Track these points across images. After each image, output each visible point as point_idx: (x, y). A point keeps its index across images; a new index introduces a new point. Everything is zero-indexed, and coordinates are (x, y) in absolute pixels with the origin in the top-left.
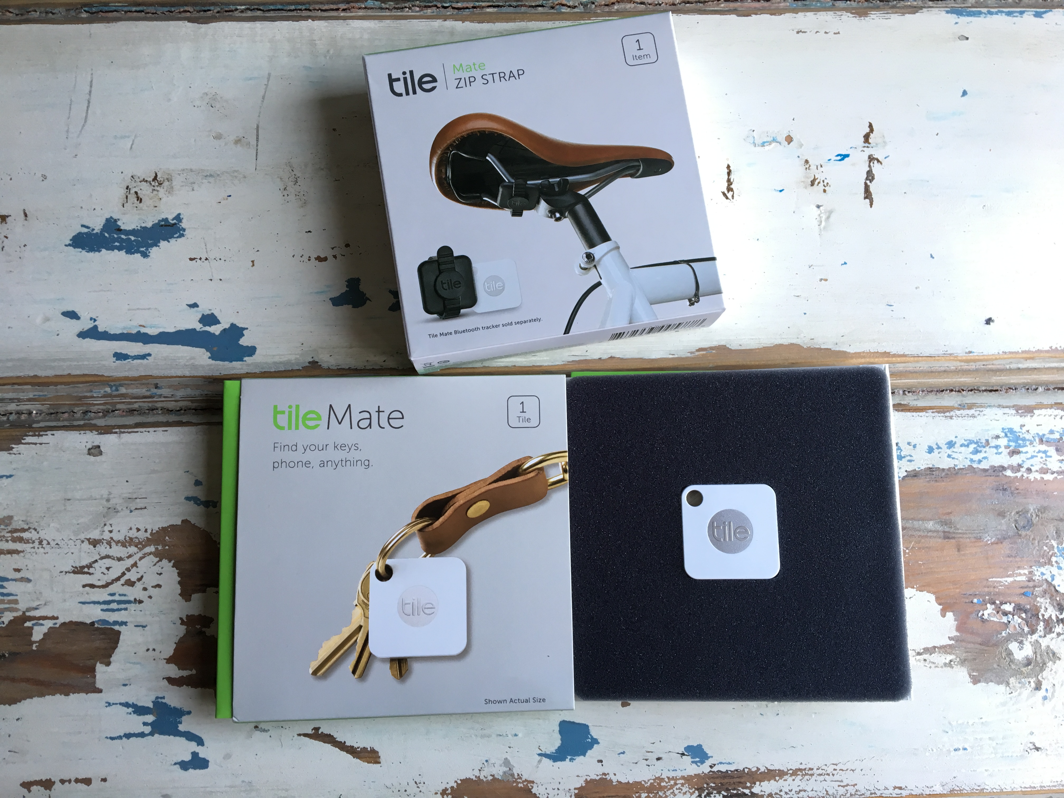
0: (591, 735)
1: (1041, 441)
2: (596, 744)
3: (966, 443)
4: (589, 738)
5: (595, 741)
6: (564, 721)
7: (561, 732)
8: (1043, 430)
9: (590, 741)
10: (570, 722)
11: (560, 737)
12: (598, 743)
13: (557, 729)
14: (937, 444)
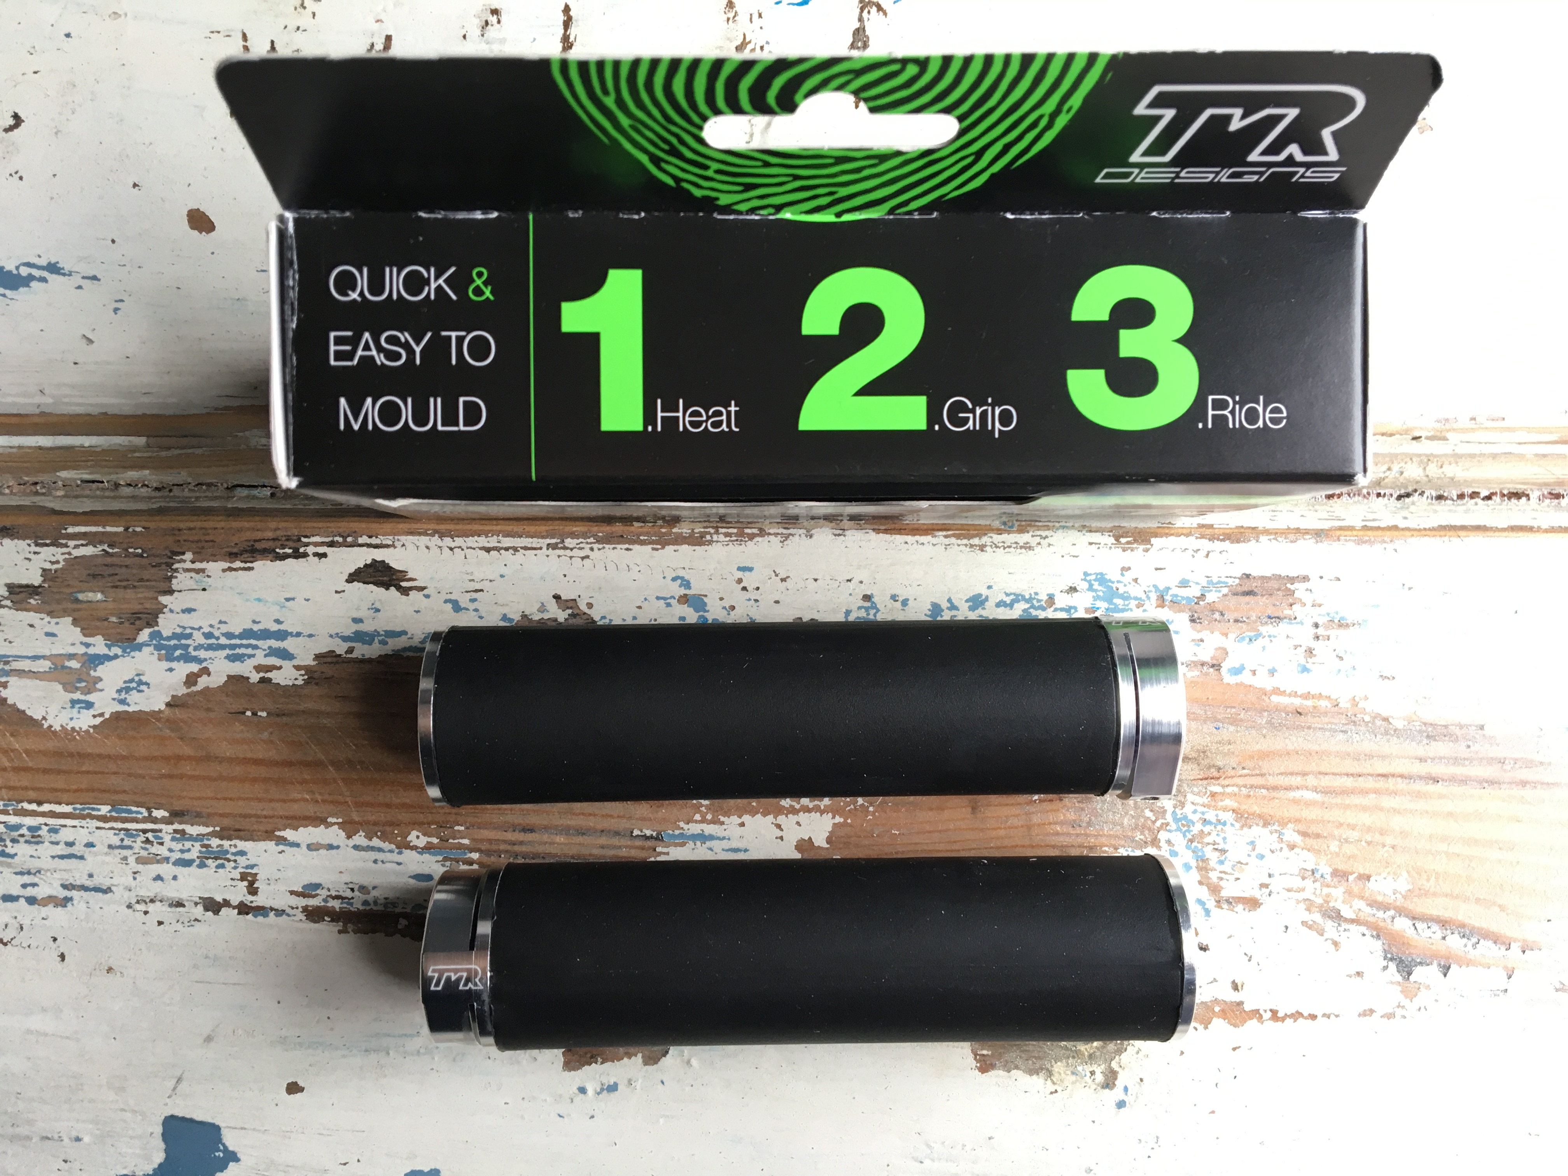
0: (224, 1145)
1: (1161, 601)
2: (233, 1161)
3: (1008, 600)
4: (220, 1151)
5: (233, 1157)
6: (172, 1117)
7: (165, 1136)
8: (1168, 580)
9: (222, 1155)
10: (183, 1119)
11: (163, 1146)
12: (237, 1160)
13: (159, 1130)
14: (949, 600)
